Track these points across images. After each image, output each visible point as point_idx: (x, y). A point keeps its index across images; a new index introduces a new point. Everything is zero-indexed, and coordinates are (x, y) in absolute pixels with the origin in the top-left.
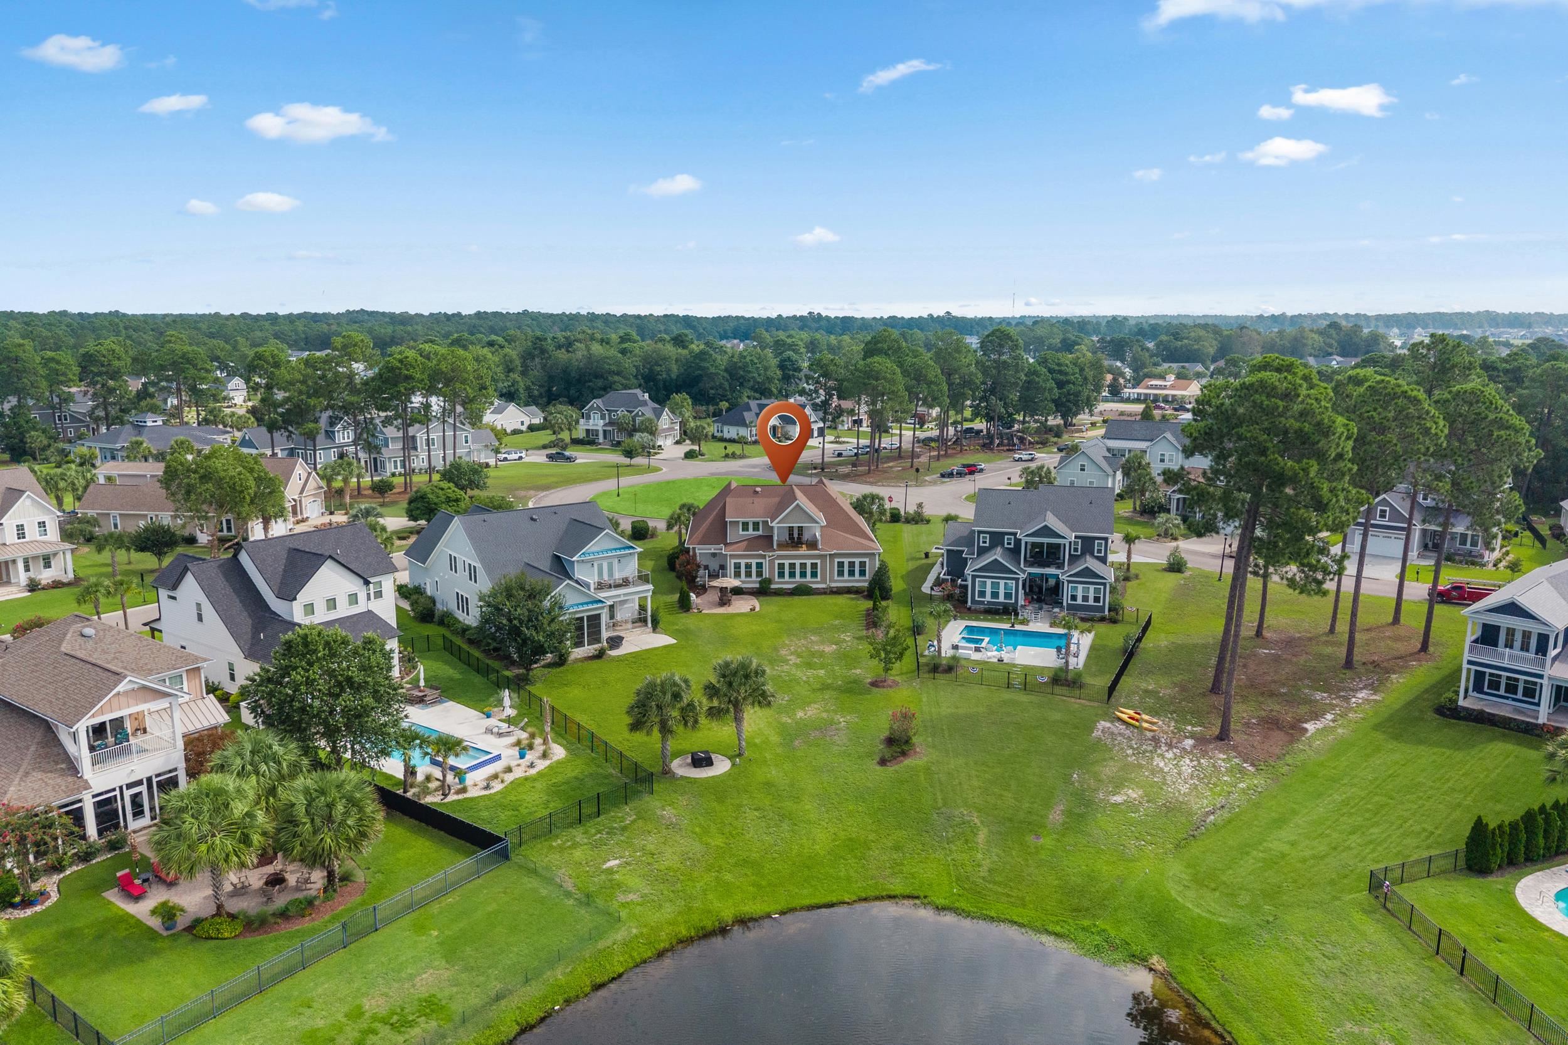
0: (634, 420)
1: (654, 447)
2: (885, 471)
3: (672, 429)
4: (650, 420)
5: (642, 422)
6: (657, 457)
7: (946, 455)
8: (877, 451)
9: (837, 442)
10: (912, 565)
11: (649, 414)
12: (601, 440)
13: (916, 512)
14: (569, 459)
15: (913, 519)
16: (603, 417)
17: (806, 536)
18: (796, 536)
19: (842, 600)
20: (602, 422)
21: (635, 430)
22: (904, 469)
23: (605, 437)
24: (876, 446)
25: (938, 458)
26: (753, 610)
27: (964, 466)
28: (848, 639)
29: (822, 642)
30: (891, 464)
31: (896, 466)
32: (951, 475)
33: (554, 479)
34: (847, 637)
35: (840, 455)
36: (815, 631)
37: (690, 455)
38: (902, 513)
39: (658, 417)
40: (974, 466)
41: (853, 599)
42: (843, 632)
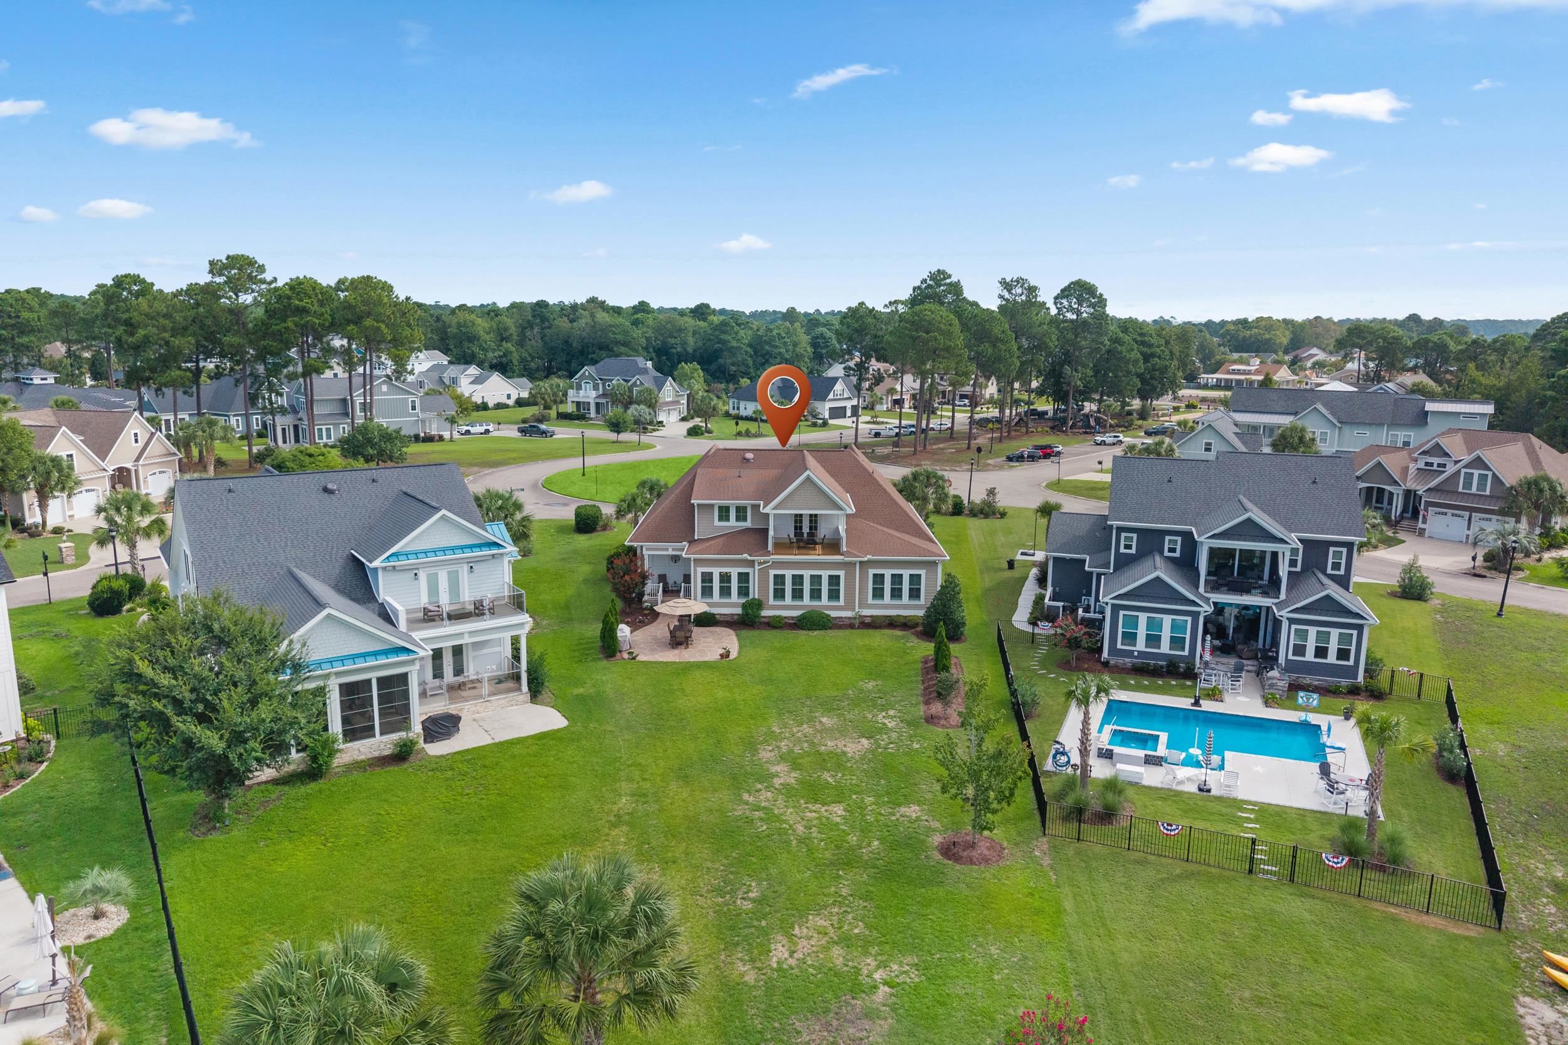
0: (630, 390)
1: (651, 423)
2: (934, 453)
3: (677, 402)
4: (650, 391)
5: (639, 392)
6: (655, 434)
7: (1009, 437)
8: (923, 431)
9: (874, 423)
10: (988, 581)
11: (649, 384)
12: (593, 414)
13: (983, 502)
14: (544, 433)
15: (982, 511)
16: (596, 388)
17: (823, 531)
18: (806, 530)
19: (879, 639)
20: (594, 394)
21: (631, 403)
22: (959, 451)
23: (598, 412)
24: (924, 425)
25: (1001, 440)
26: (725, 655)
27: (1037, 447)
28: (891, 724)
29: (842, 732)
30: (941, 446)
31: (950, 448)
32: (1020, 458)
33: (514, 455)
34: (889, 720)
35: (877, 435)
36: (830, 706)
37: (693, 432)
38: (966, 502)
39: (660, 386)
40: (1050, 447)
41: (898, 638)
42: (883, 708)
